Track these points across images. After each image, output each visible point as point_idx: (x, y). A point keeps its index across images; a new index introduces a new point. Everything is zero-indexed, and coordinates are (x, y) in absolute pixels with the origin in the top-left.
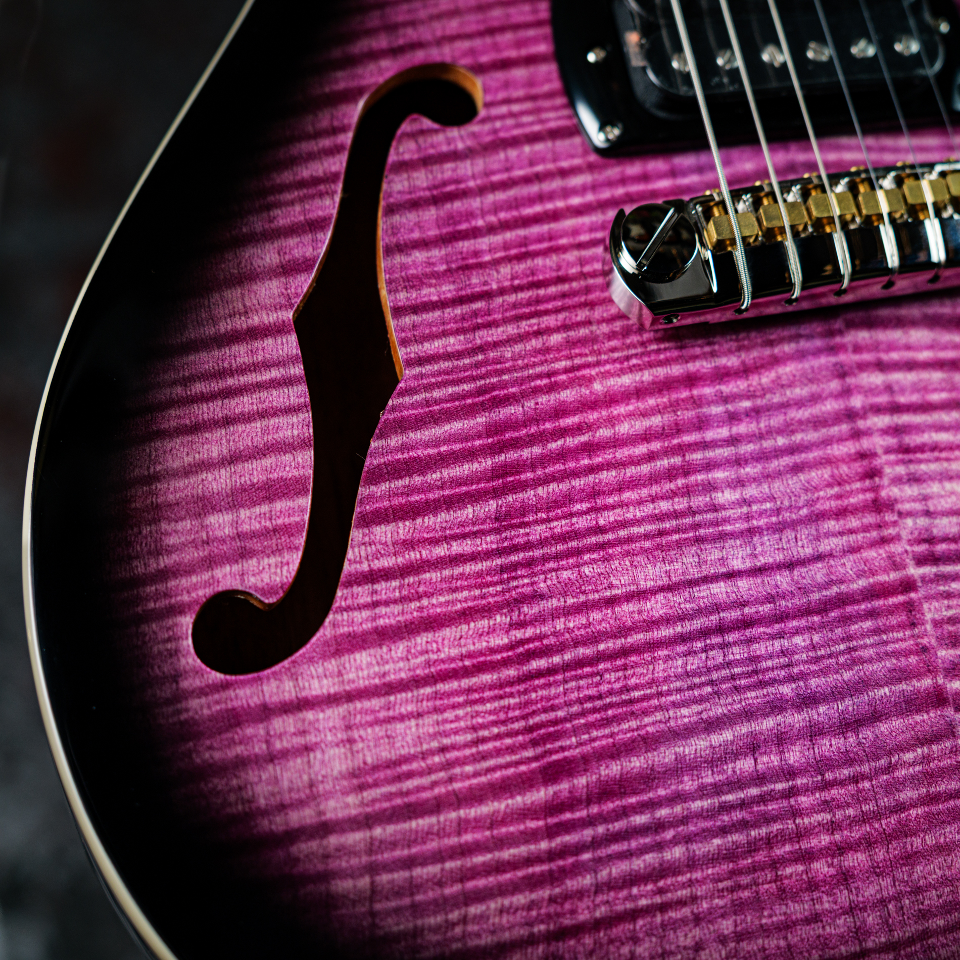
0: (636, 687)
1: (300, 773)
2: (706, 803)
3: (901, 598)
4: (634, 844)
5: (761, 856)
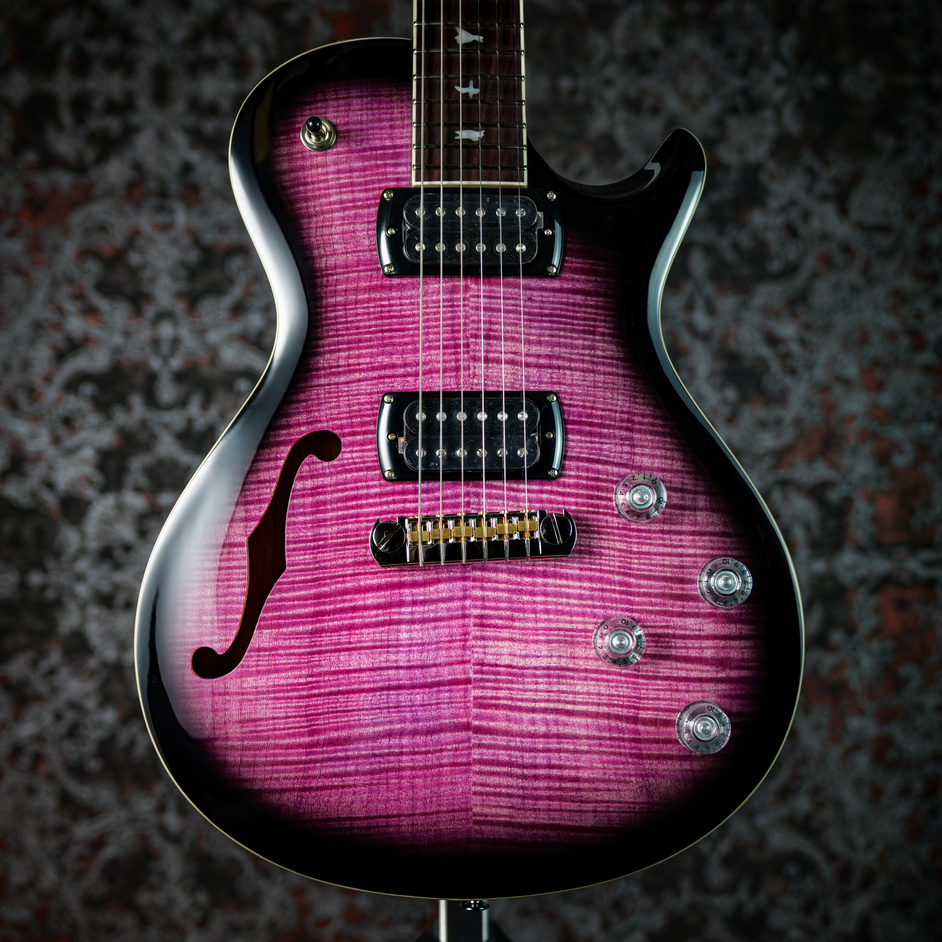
0: (351, 706)
1: (222, 718)
2: (367, 752)
3: (464, 686)
4: (337, 763)
5: (383, 775)
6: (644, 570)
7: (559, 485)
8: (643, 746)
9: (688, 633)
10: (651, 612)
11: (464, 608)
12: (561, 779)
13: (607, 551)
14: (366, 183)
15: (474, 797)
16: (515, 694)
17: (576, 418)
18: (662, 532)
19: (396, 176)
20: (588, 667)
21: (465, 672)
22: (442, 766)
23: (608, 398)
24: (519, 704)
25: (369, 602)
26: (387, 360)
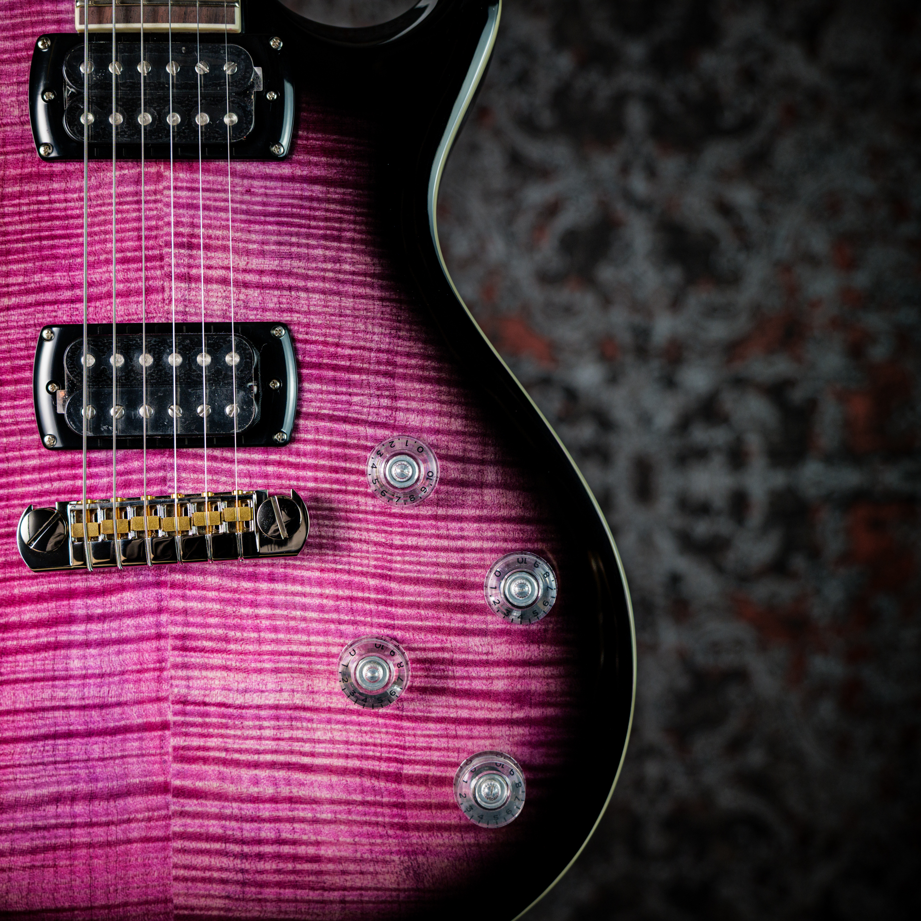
6: (410, 571)
7: (291, 454)
8: (408, 813)
9: (471, 657)
10: (420, 629)
11: (158, 625)
12: (295, 858)
13: (359, 545)
14: (14, 27)
15: (175, 884)
16: (231, 743)
17: (314, 360)
18: (435, 517)
19: (56, 17)
20: (332, 706)
21: (160, 713)
22: (130, 841)
23: (359, 331)
24: (236, 756)
25: (26, 617)
26: (47, 279)
